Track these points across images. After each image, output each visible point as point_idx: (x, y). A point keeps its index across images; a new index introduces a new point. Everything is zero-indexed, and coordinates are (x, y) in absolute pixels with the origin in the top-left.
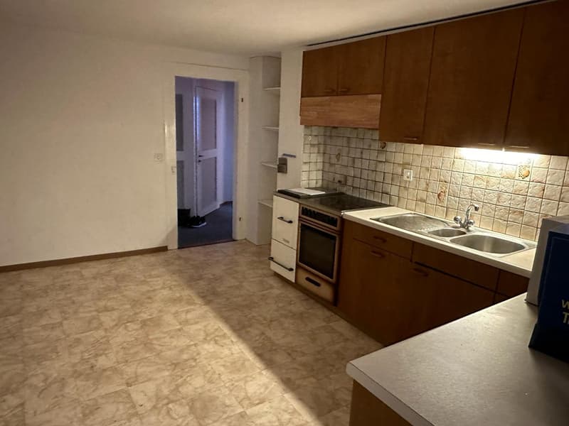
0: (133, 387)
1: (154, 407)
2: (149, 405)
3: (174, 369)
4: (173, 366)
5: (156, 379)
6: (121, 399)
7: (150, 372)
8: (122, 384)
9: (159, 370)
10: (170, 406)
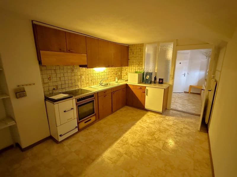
0: (160, 148)
1: (160, 140)
2: (161, 141)
3: (146, 144)
4: (145, 145)
5: (153, 145)
6: (166, 148)
7: (152, 148)
8: (162, 151)
9: (149, 147)
10: (157, 138)
